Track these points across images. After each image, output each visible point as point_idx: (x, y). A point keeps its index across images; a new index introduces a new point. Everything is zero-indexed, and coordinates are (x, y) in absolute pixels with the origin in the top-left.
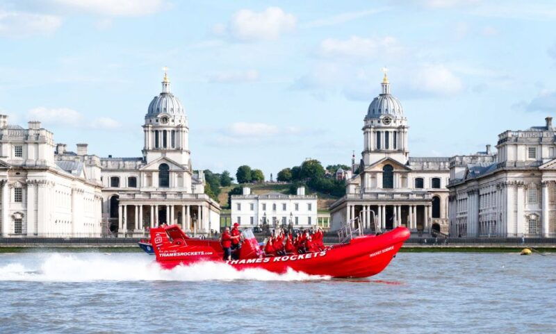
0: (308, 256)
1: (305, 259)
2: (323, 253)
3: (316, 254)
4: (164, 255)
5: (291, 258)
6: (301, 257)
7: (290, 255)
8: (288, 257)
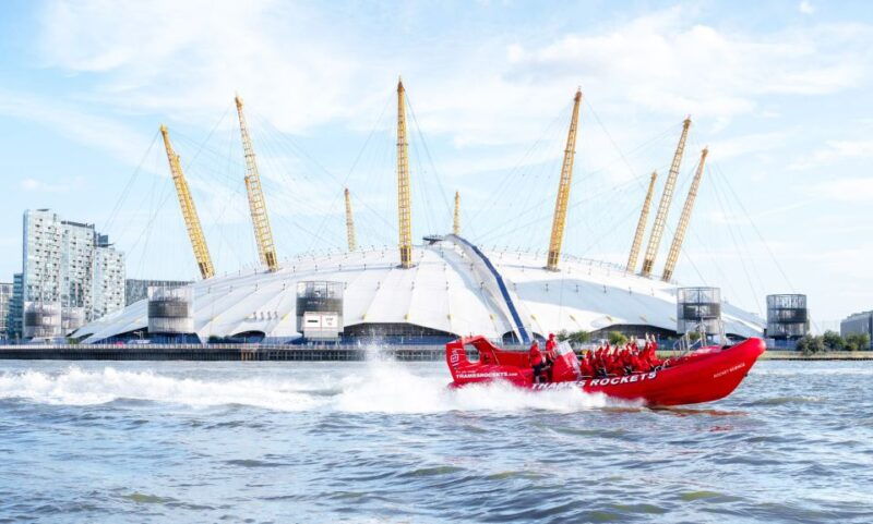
0: (633, 379)
1: (629, 383)
2: (652, 375)
3: (643, 376)
4: (461, 376)
5: (612, 382)
6: (625, 379)
7: (611, 377)
8: (608, 380)
